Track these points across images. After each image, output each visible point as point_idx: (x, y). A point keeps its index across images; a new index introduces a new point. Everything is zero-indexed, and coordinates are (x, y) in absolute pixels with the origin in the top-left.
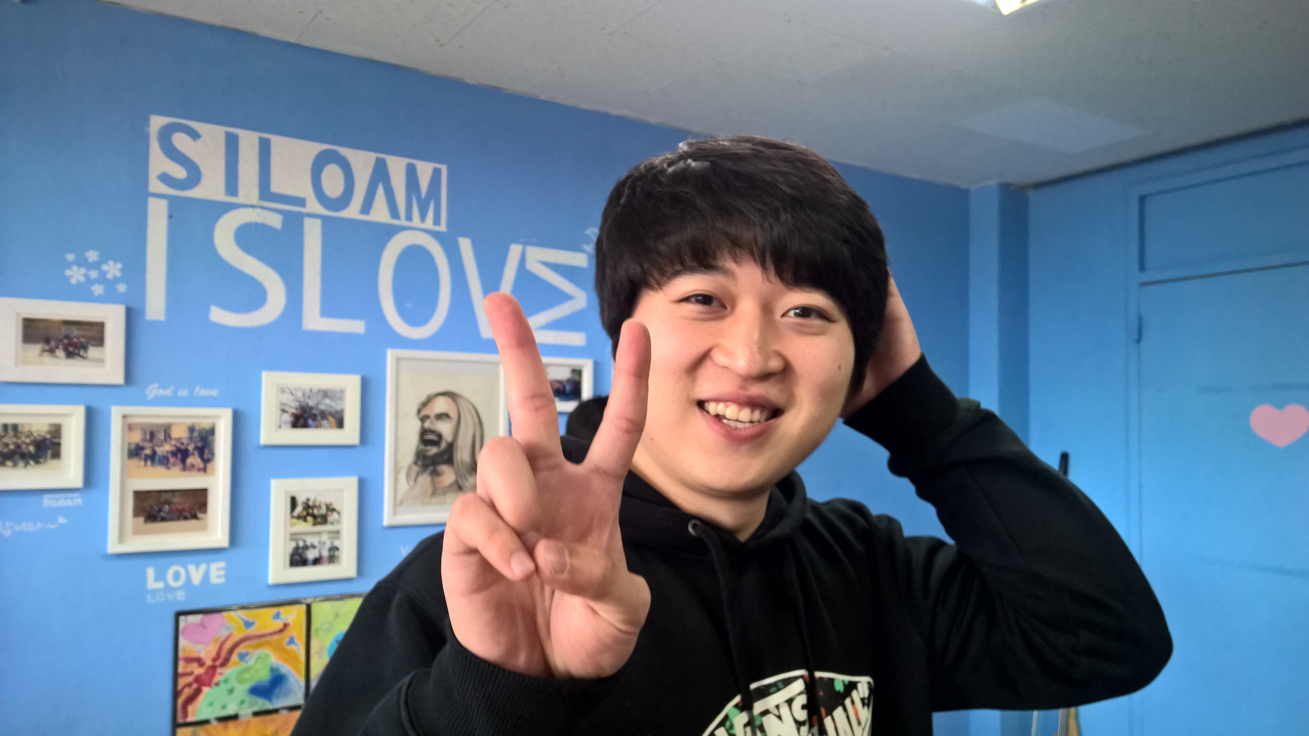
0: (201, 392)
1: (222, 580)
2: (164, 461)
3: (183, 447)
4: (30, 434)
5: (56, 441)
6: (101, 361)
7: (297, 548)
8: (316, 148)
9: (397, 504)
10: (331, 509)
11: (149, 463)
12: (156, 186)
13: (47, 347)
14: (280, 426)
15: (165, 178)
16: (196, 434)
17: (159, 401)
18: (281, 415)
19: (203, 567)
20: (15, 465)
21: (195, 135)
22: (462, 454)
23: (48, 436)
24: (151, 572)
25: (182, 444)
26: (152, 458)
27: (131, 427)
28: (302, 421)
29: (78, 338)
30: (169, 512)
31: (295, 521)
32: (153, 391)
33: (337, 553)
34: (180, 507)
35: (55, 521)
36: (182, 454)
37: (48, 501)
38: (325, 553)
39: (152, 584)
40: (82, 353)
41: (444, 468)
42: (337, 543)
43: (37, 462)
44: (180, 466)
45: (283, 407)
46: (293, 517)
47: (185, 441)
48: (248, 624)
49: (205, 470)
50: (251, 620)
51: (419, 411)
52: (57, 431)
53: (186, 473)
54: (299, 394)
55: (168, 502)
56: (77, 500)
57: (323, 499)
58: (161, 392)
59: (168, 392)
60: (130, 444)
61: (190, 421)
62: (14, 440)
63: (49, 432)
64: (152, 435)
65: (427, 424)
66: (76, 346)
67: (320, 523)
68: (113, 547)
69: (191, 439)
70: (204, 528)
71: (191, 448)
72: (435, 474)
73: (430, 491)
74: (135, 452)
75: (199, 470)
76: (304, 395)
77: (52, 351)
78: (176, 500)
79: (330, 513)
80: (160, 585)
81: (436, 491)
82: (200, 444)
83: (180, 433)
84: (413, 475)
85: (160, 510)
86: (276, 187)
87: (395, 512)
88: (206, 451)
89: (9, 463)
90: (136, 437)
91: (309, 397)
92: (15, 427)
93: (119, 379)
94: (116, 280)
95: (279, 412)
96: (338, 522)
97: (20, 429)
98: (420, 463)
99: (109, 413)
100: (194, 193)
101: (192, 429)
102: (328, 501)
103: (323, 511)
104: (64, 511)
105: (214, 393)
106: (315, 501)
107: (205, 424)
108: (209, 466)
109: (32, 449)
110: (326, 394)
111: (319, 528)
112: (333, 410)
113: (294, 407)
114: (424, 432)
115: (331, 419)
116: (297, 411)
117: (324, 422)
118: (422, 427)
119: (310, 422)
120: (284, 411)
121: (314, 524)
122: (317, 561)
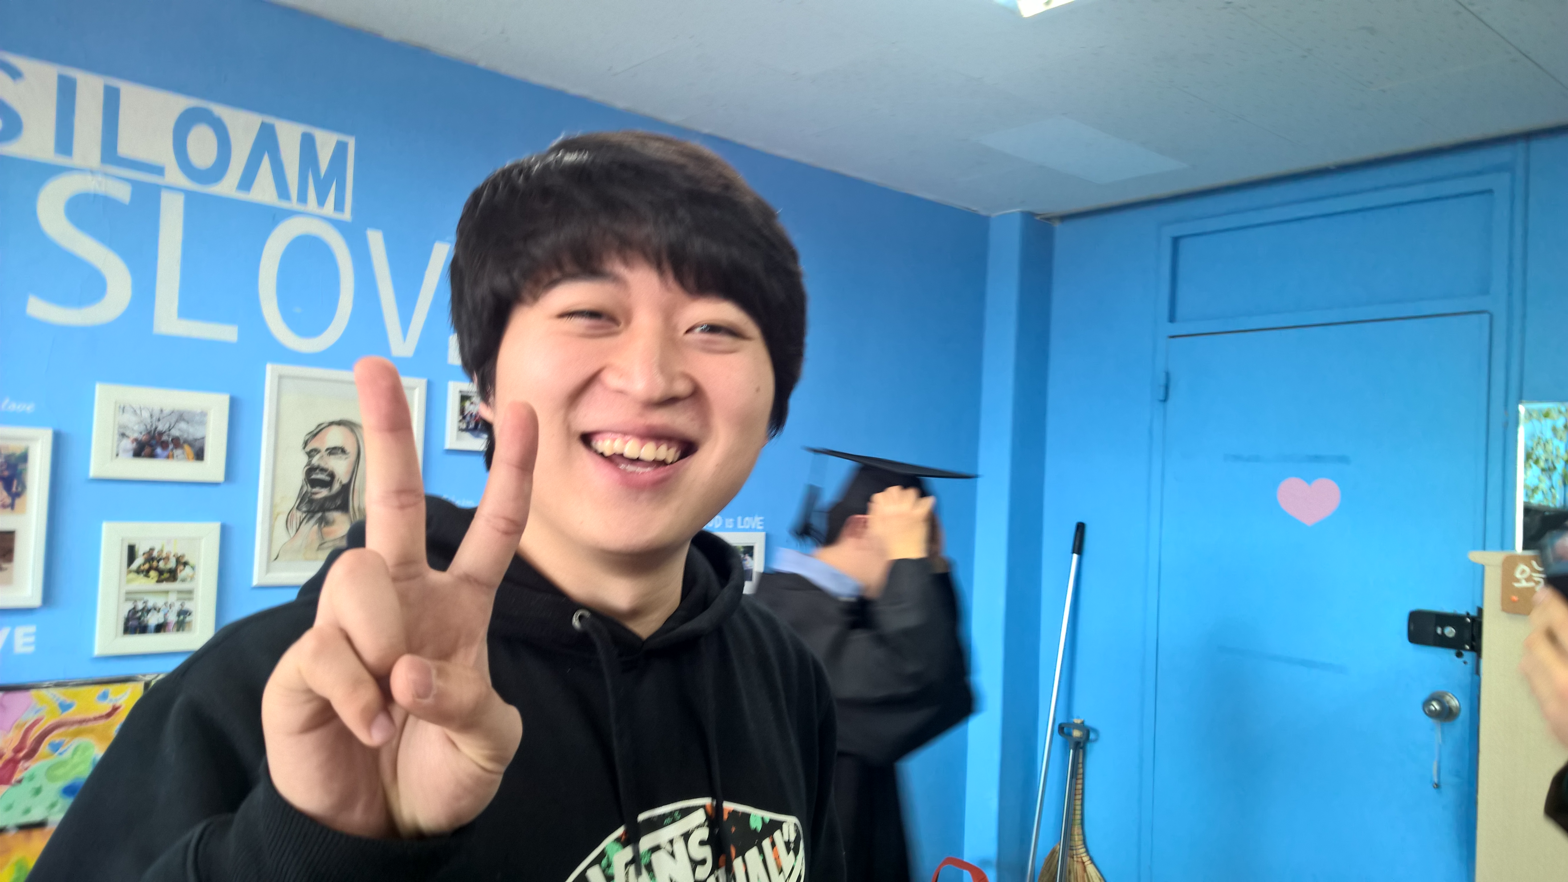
0: (11, 406)
1: (31, 649)
7: (134, 611)
8: (180, 103)
9: (273, 558)
14: (117, 455)
18: (120, 441)
19: (6, 632)
21: (15, 74)
28: (147, 450)
31: (133, 576)
33: (188, 619)
38: (172, 618)
41: (336, 516)
42: (189, 606)
45: (122, 431)
46: (130, 572)
48: (64, 707)
50: (69, 701)
51: (306, 443)
54: (146, 415)
57: (173, 549)
65: (315, 461)
67: (167, 580)
70: (9, 583)
72: (324, 522)
73: (316, 545)
76: (151, 416)
79: (181, 567)
81: (324, 544)
84: (295, 523)
86: (124, 149)
87: (268, 570)
88: (15, 483)
91: (159, 420)
95: (116, 437)
96: (192, 578)
98: (304, 508)
100: (11, 149)
103: (172, 564)
105: (29, 408)
106: (162, 551)
107: (14, 447)
108: (18, 502)
110: (181, 416)
111: (165, 586)
112: (191, 438)
113: (137, 431)
114: (311, 470)
115: (186, 447)
116: (142, 437)
117: (178, 452)
118: (309, 463)
119: (159, 450)
120: (123, 435)
121: (159, 581)
122: (160, 628)
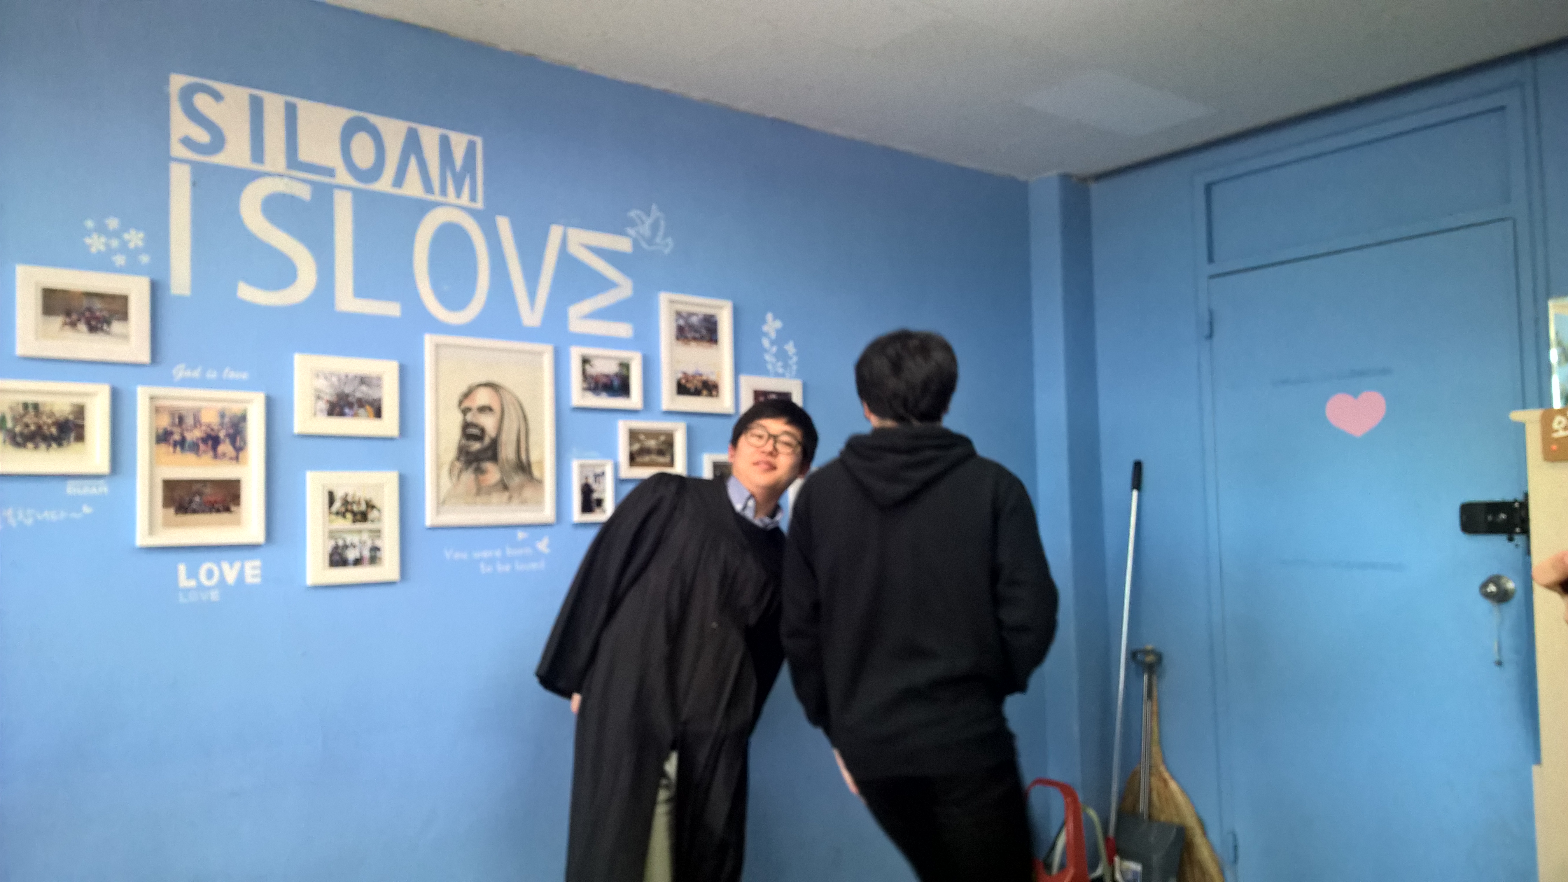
0: (231, 375)
1: (258, 580)
2: (194, 448)
3: (213, 434)
4: (51, 414)
5: (79, 422)
6: (125, 337)
7: (336, 547)
8: (343, 115)
9: (441, 504)
10: (370, 506)
11: (178, 449)
12: (178, 150)
13: (68, 320)
14: (315, 414)
15: (187, 142)
16: (226, 420)
17: (186, 383)
18: (315, 402)
19: (237, 565)
20: (36, 447)
21: (217, 97)
22: (507, 452)
23: (71, 417)
24: (182, 569)
25: (213, 430)
26: (182, 444)
27: (157, 411)
28: (338, 410)
29: (101, 310)
30: (200, 504)
31: (333, 517)
32: (180, 372)
33: (378, 554)
34: (212, 499)
35: (79, 510)
36: (212, 441)
37: (71, 488)
38: (366, 554)
39: (184, 582)
40: (105, 327)
41: (489, 466)
42: (378, 543)
43: (60, 445)
44: (211, 454)
45: (317, 393)
46: (330, 513)
47: (216, 427)
49: (237, 458)
51: (460, 403)
52: (80, 411)
53: (217, 462)
54: (335, 379)
55: (200, 493)
56: (102, 488)
57: (363, 494)
58: (189, 374)
59: (196, 374)
60: (157, 429)
61: (220, 405)
62: (35, 420)
63: (72, 413)
64: (181, 419)
65: (469, 417)
66: (97, 319)
67: (360, 521)
68: (142, 539)
69: (222, 424)
70: (238, 522)
71: (222, 434)
72: (479, 471)
73: (474, 490)
74: (163, 437)
75: (231, 459)
76: (339, 381)
77: (73, 325)
78: (208, 490)
79: (370, 510)
80: (192, 583)
81: (480, 490)
82: (231, 431)
83: (210, 418)
84: (456, 472)
85: (191, 501)
86: (305, 155)
87: (438, 512)
88: (238, 439)
89: (30, 445)
90: (165, 422)
91: (345, 384)
92: (36, 406)
93: (144, 356)
94: (138, 251)
95: (313, 399)
96: (379, 520)
97: (41, 408)
98: (463, 459)
99: (134, 395)
100: (218, 159)
101: (222, 415)
102: (368, 497)
103: (363, 507)
104: (90, 500)
105: (244, 376)
106: (353, 497)
107: (236, 409)
108: (241, 455)
109: (54, 430)
110: (363, 380)
111: (359, 526)
112: (371, 398)
113: (329, 394)
114: (466, 426)
115: (368, 407)
116: (333, 399)
117: (361, 411)
118: (464, 420)
119: (347, 410)
120: (319, 398)
121: (355, 521)
122: (358, 562)
